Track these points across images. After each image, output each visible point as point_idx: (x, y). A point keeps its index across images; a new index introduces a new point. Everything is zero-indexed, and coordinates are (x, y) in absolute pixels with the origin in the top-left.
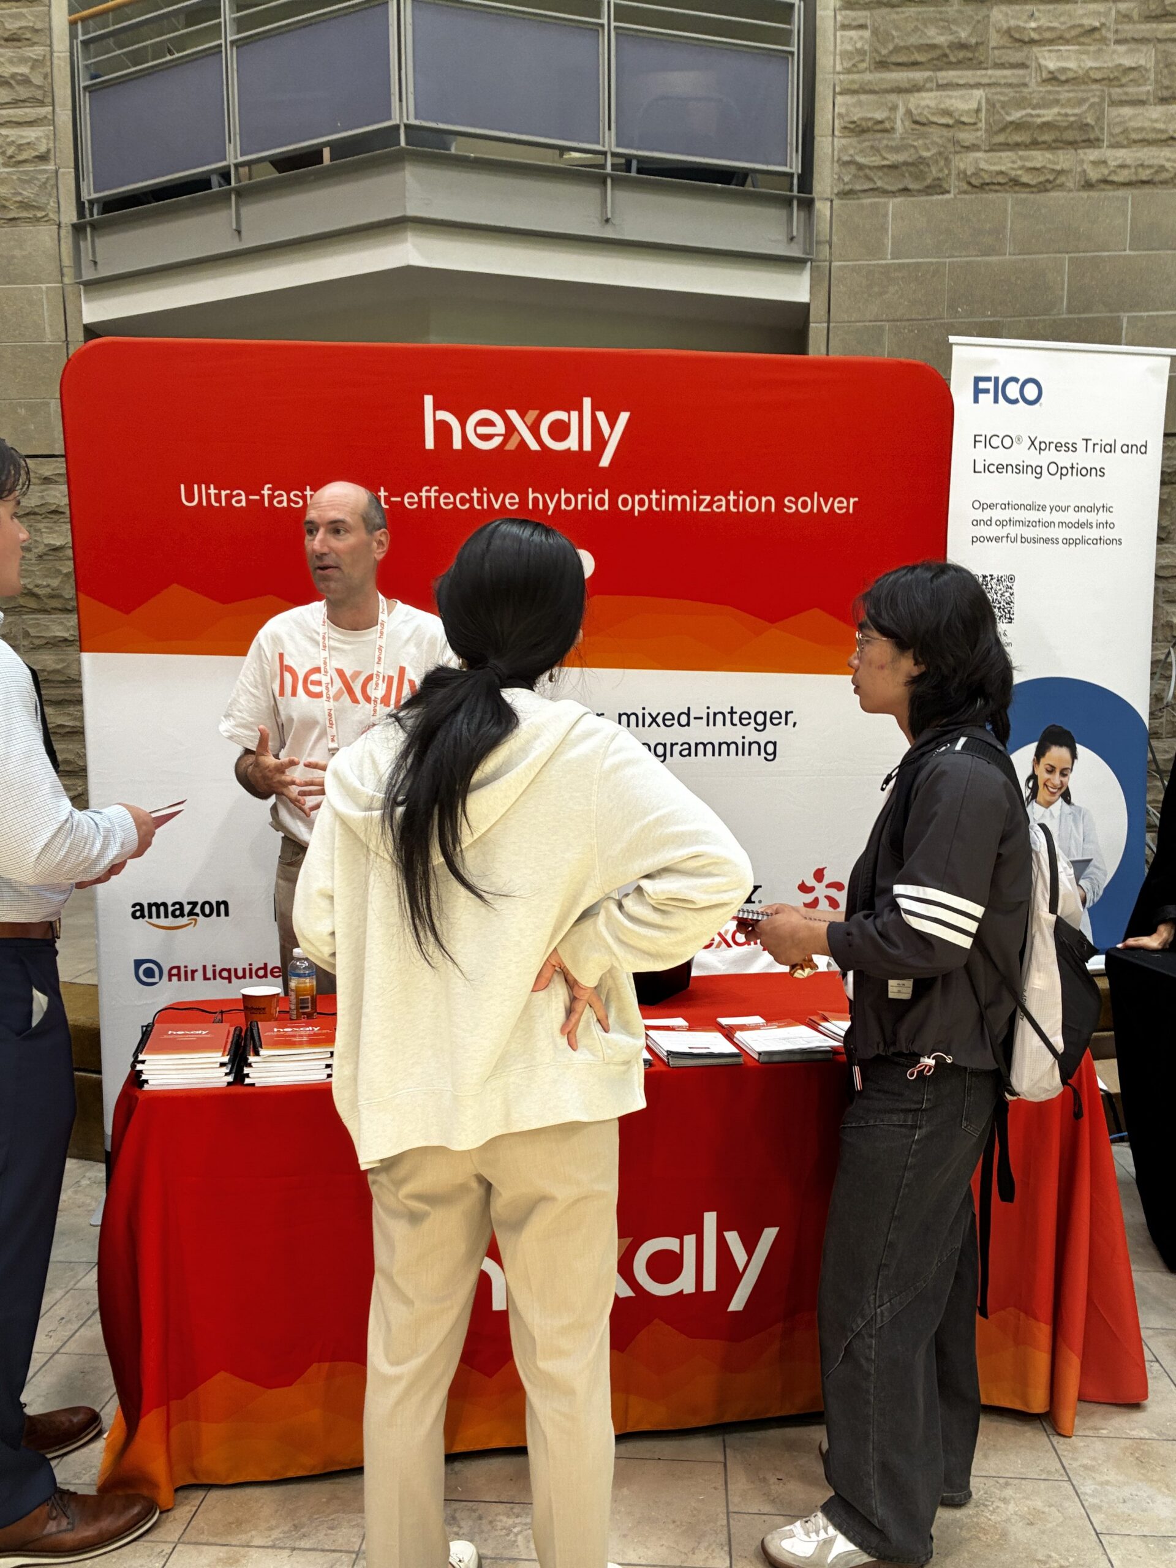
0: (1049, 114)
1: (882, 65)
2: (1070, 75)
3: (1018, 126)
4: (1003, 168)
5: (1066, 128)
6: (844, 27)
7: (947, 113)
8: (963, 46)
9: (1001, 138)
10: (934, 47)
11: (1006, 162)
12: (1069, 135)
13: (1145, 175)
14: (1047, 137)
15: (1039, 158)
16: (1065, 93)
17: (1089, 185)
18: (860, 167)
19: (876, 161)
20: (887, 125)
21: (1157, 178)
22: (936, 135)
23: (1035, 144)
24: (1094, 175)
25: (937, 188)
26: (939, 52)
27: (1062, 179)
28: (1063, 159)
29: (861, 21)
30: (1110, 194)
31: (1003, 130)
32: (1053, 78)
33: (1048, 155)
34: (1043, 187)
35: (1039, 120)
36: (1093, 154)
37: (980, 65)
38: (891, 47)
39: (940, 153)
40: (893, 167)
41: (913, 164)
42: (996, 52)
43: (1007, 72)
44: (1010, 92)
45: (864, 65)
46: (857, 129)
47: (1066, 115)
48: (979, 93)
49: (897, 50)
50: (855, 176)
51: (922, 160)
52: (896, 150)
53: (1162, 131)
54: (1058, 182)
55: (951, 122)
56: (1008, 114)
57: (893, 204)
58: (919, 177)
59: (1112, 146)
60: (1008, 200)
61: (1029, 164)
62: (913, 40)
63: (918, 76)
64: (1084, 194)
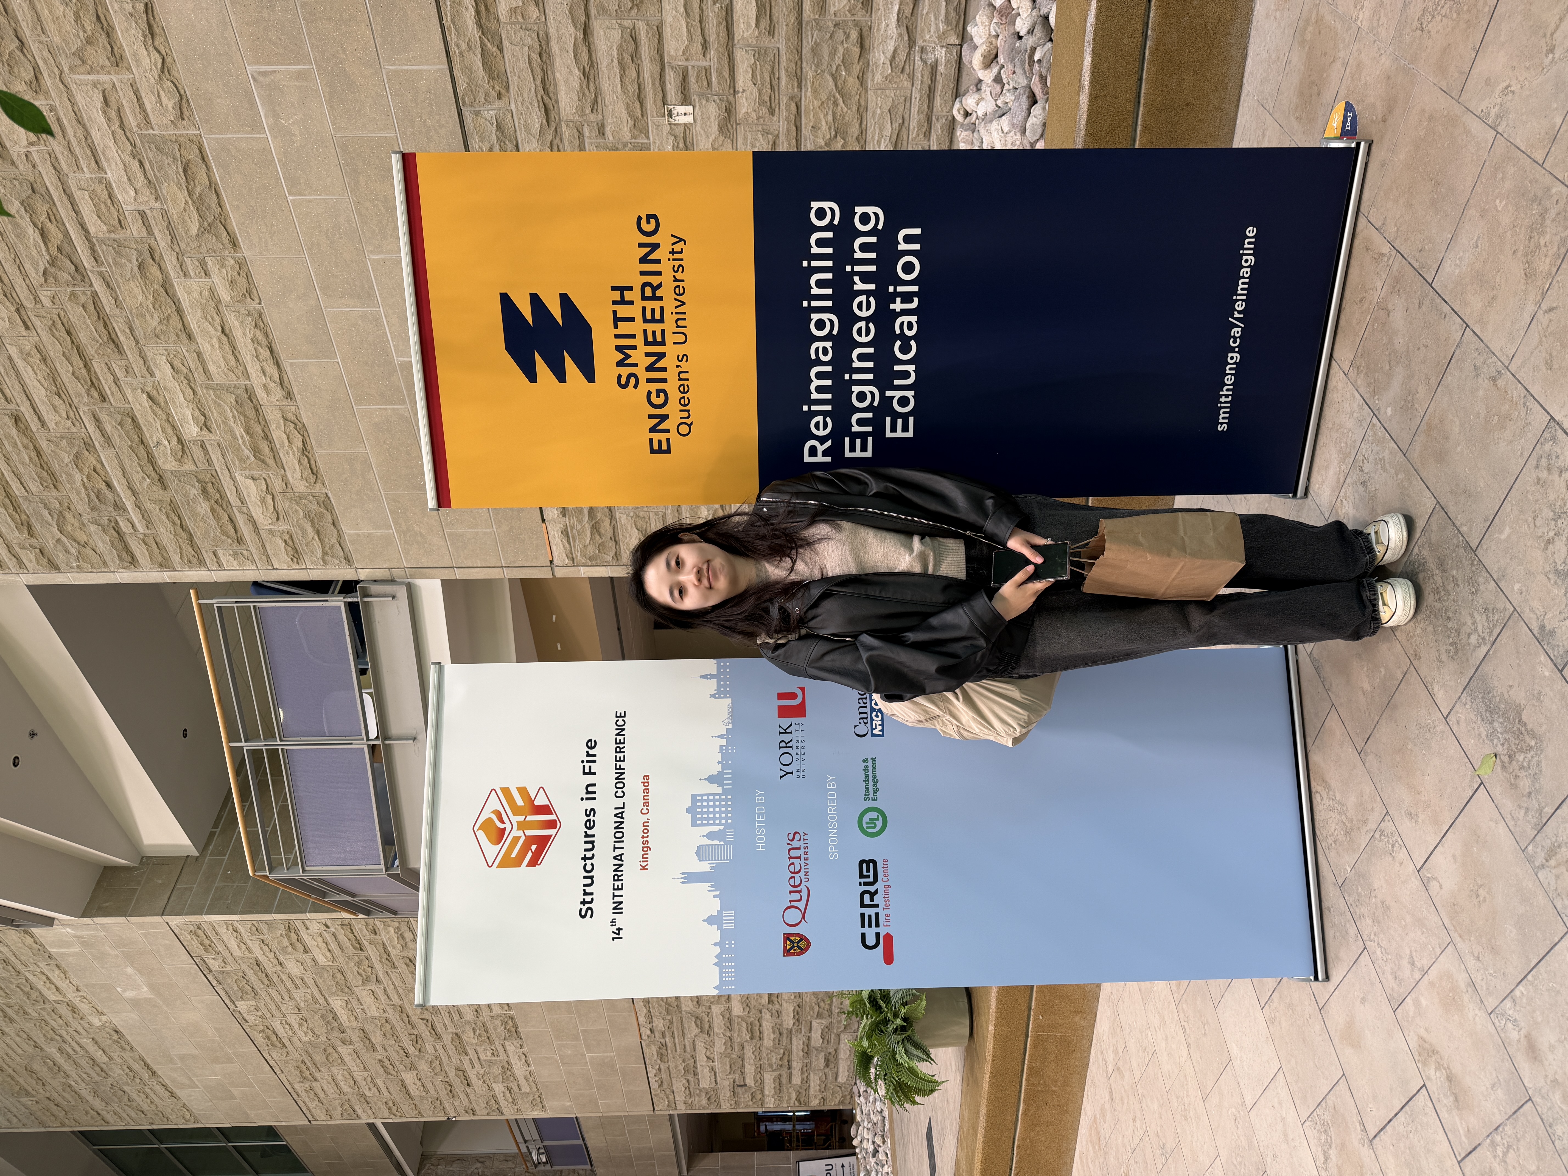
0: (239, 431)
1: (240, 540)
2: (197, 413)
3: (256, 451)
4: (296, 462)
5: (245, 416)
6: (219, 564)
7: (263, 501)
8: (204, 491)
9: (271, 462)
10: (213, 510)
11: (290, 458)
15: (278, 434)
17: (289, 395)
18: (325, 553)
19: (317, 543)
21: (265, 342)
22: (283, 504)
24: (278, 393)
25: (326, 504)
26: (216, 506)
27: (291, 416)
28: (273, 416)
30: (291, 377)
31: (263, 461)
32: (206, 426)
33: (273, 427)
34: (302, 429)
35: (246, 438)
36: (261, 394)
37: (215, 476)
38: (224, 538)
39: (297, 503)
40: (318, 533)
41: (312, 522)
42: (199, 465)
43: (213, 457)
44: (230, 456)
45: (245, 552)
46: (296, 556)
47: (234, 416)
48: (238, 477)
49: (225, 533)
50: (333, 557)
51: (307, 515)
52: (304, 531)
53: (220, 342)
54: (293, 418)
55: (269, 497)
56: (248, 458)
57: (348, 530)
58: (321, 516)
59: (248, 378)
60: (320, 454)
61: (286, 443)
62: (213, 522)
63: (240, 520)
64: (298, 397)
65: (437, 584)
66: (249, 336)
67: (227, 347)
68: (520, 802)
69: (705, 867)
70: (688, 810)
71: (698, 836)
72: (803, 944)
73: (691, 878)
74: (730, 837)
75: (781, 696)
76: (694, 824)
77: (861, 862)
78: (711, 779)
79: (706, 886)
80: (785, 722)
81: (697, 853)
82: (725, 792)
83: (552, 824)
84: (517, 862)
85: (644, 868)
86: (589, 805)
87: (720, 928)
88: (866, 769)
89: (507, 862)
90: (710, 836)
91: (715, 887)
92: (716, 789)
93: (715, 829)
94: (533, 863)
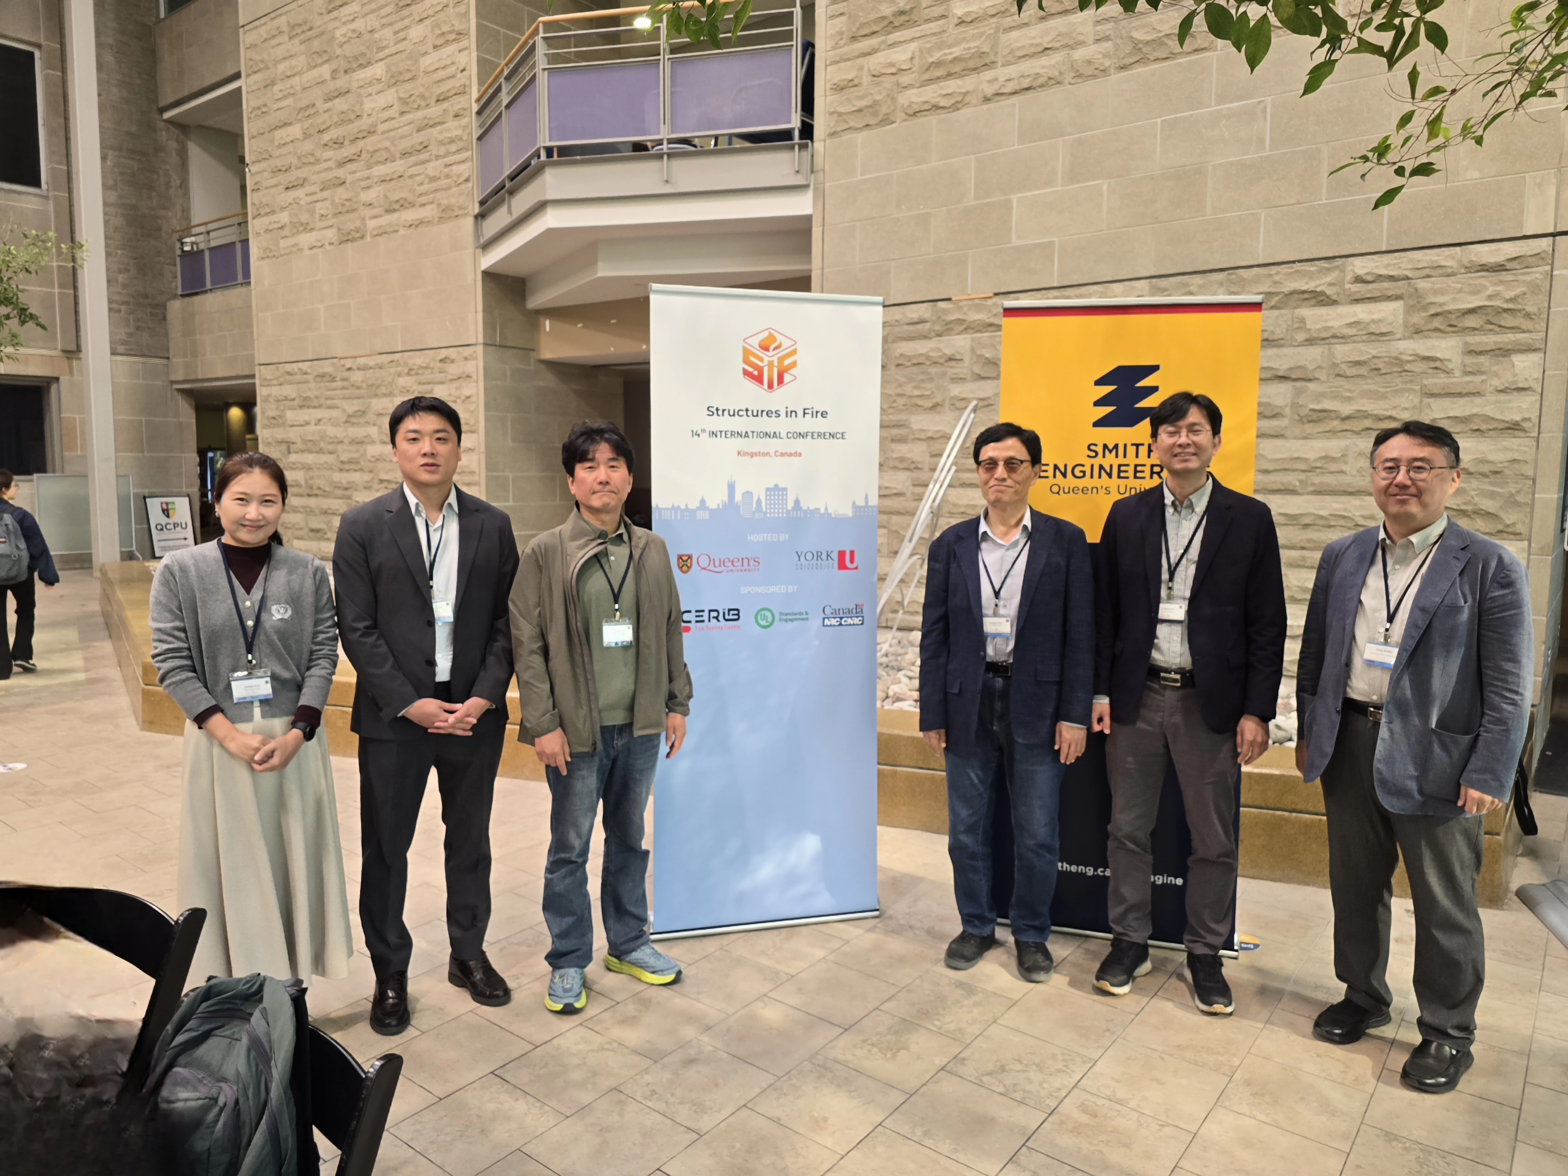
0: (957, 51)
1: (854, 38)
2: (974, 16)
3: (938, 64)
4: (926, 99)
5: (970, 58)
6: (833, 17)
7: (891, 65)
8: (902, 13)
9: (927, 76)
10: (884, 18)
11: (930, 94)
12: (971, 64)
13: (1026, 83)
14: (957, 68)
15: (952, 85)
16: (971, 31)
17: (987, 100)
18: (840, 114)
19: (850, 108)
20: (856, 82)
21: (1035, 84)
22: (888, 83)
23: (950, 75)
24: (989, 91)
25: (886, 121)
26: (887, 21)
27: (967, 99)
28: (968, 83)
29: (840, 11)
30: (1003, 103)
31: (928, 69)
32: (962, 22)
33: (959, 82)
34: (955, 107)
35: (950, 57)
36: (988, 75)
37: (915, 24)
38: (857, 25)
39: (888, 95)
40: (860, 110)
41: (870, 107)
42: (926, 11)
43: (932, 25)
44: (933, 39)
45: (842, 42)
46: (839, 88)
47: (970, 48)
48: (914, 45)
49: (862, 25)
50: (837, 121)
51: (876, 103)
52: (862, 97)
53: (1038, 45)
54: (966, 101)
55: (894, 70)
56: (931, 56)
57: (860, 137)
58: (875, 114)
59: (1004, 65)
60: (933, 120)
61: (944, 92)
62: (872, 17)
63: (873, 42)
64: (985, 107)
65: (808, 211)
66: (1042, 71)
67: (1033, 50)
68: (787, 362)
69: (738, 498)
70: (776, 485)
71: (759, 493)
72: (685, 568)
73: (731, 487)
74: (757, 516)
75: (852, 553)
76: (767, 489)
77: (738, 610)
78: (797, 502)
79: (725, 498)
80: (835, 556)
81: (748, 492)
82: (788, 512)
83: (770, 386)
84: (746, 361)
85: (739, 453)
86: (783, 413)
87: (698, 509)
88: (801, 614)
89: (746, 352)
90: (759, 501)
91: (724, 505)
92: (790, 505)
93: (763, 505)
94: (746, 373)
